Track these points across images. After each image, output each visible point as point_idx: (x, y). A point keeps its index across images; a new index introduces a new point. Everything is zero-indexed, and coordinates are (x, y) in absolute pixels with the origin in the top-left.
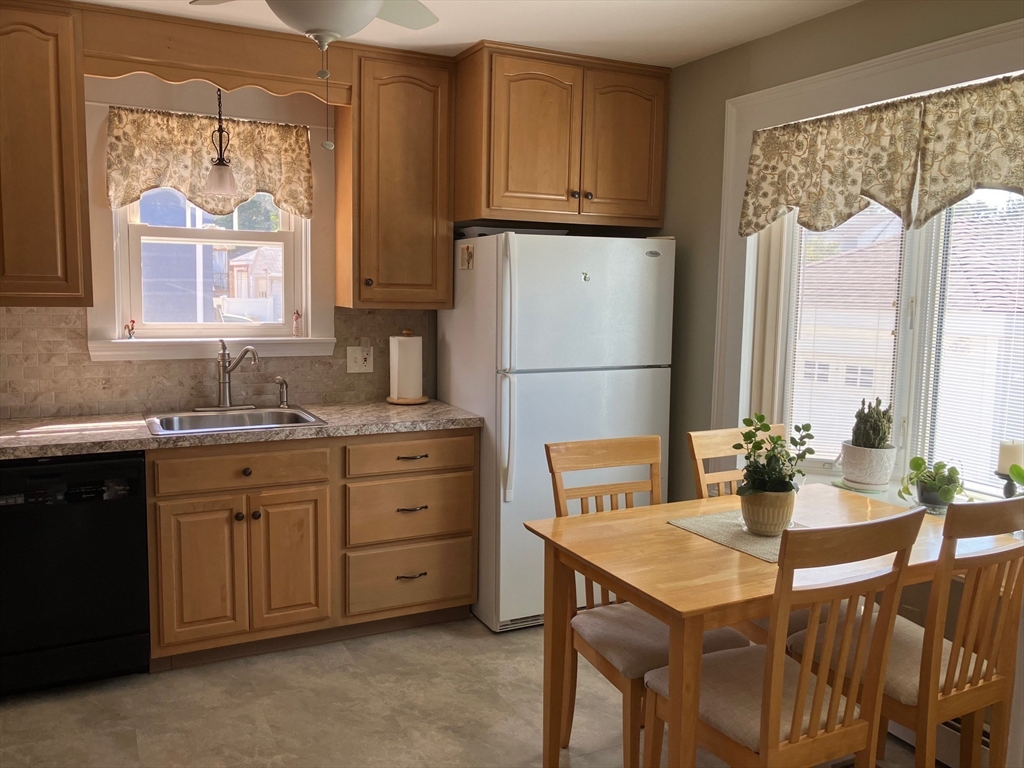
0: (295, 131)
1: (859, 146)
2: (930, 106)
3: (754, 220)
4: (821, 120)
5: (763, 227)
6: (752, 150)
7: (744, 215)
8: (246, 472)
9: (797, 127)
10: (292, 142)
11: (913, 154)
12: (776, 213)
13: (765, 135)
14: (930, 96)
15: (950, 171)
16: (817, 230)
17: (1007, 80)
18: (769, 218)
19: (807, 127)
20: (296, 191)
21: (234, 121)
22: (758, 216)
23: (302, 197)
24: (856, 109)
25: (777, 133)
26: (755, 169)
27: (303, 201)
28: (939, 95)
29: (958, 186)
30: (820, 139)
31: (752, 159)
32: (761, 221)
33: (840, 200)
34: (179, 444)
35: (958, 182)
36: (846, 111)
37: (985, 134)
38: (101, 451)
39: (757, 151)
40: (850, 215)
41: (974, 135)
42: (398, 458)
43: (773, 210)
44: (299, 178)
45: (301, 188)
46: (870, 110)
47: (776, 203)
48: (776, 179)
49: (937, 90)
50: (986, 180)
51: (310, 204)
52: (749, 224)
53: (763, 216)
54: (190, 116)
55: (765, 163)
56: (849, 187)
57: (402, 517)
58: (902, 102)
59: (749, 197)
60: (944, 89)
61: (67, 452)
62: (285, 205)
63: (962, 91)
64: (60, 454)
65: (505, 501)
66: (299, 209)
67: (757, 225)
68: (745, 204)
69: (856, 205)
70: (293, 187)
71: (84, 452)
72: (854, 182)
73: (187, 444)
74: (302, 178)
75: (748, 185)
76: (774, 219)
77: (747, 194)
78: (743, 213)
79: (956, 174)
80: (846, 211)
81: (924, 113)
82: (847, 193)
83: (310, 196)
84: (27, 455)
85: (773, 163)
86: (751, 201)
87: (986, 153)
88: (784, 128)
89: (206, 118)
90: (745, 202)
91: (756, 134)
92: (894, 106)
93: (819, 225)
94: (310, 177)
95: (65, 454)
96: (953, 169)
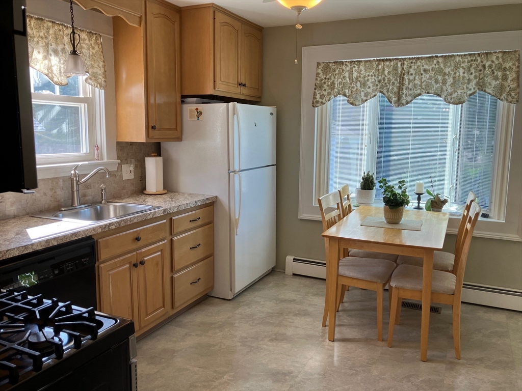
0: (95, 36)
1: (371, 73)
2: (405, 62)
3: (320, 100)
4: (355, 61)
5: (324, 104)
6: (317, 70)
7: (314, 98)
8: (138, 239)
9: (342, 63)
10: (92, 42)
11: (398, 79)
12: (330, 98)
13: (324, 64)
14: (405, 59)
15: (414, 87)
16: (356, 106)
17: (437, 57)
18: (327, 100)
19: (347, 63)
20: (96, 73)
21: (65, 26)
22: (323, 99)
23: (101, 77)
24: (372, 59)
25: (331, 65)
26: (319, 79)
27: (101, 79)
28: (410, 59)
29: (416, 92)
30: (354, 69)
31: (318, 74)
32: (324, 101)
33: (363, 94)
34: (111, 227)
35: (416, 90)
36: (367, 59)
37: (429, 75)
38: (76, 238)
39: (320, 71)
40: (366, 100)
41: (424, 74)
42: (190, 221)
43: (328, 97)
44: (98, 66)
45: (100, 71)
46: (379, 60)
47: (329, 94)
48: (330, 84)
49: (409, 57)
50: (430, 91)
51: (105, 81)
52: (317, 102)
53: (324, 99)
54: (42, 20)
55: (325, 76)
56: (367, 89)
57: (193, 251)
58: (393, 59)
59: (317, 90)
60: (411, 57)
61: (60, 242)
62: (90, 81)
63: (418, 58)
64: (56, 244)
65: (236, 235)
66: (99, 84)
67: (322, 103)
68: (315, 94)
69: (369, 96)
70: (95, 70)
71: (68, 241)
72: (369, 87)
73: (113, 227)
74: (101, 66)
75: (315, 85)
76: (329, 100)
77: (315, 89)
78: (314, 97)
79: (415, 88)
80: (365, 98)
81: (403, 64)
82: (366, 92)
83: (105, 77)
84: (39, 248)
85: (328, 77)
86: (317, 93)
87: (430, 81)
88: (335, 62)
89: (50, 22)
90: (315, 93)
91: (318, 64)
92: (390, 60)
93: (357, 104)
94: (105, 65)
95: (58, 243)
96: (415, 86)
